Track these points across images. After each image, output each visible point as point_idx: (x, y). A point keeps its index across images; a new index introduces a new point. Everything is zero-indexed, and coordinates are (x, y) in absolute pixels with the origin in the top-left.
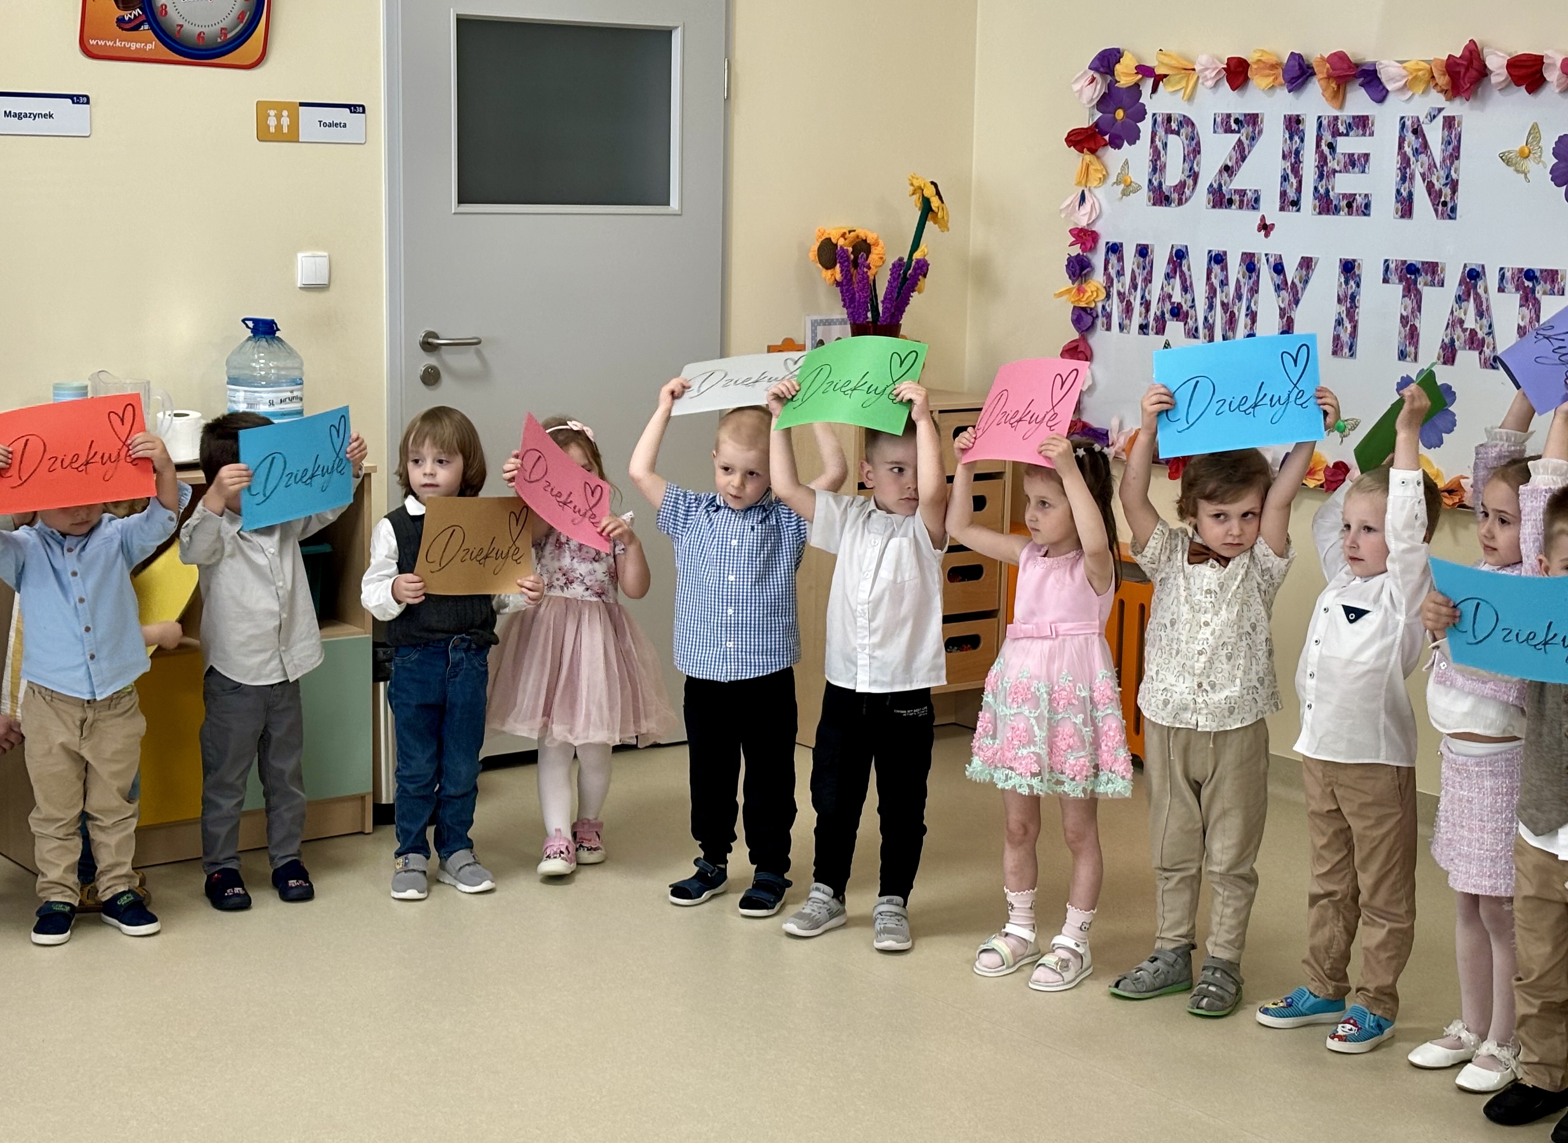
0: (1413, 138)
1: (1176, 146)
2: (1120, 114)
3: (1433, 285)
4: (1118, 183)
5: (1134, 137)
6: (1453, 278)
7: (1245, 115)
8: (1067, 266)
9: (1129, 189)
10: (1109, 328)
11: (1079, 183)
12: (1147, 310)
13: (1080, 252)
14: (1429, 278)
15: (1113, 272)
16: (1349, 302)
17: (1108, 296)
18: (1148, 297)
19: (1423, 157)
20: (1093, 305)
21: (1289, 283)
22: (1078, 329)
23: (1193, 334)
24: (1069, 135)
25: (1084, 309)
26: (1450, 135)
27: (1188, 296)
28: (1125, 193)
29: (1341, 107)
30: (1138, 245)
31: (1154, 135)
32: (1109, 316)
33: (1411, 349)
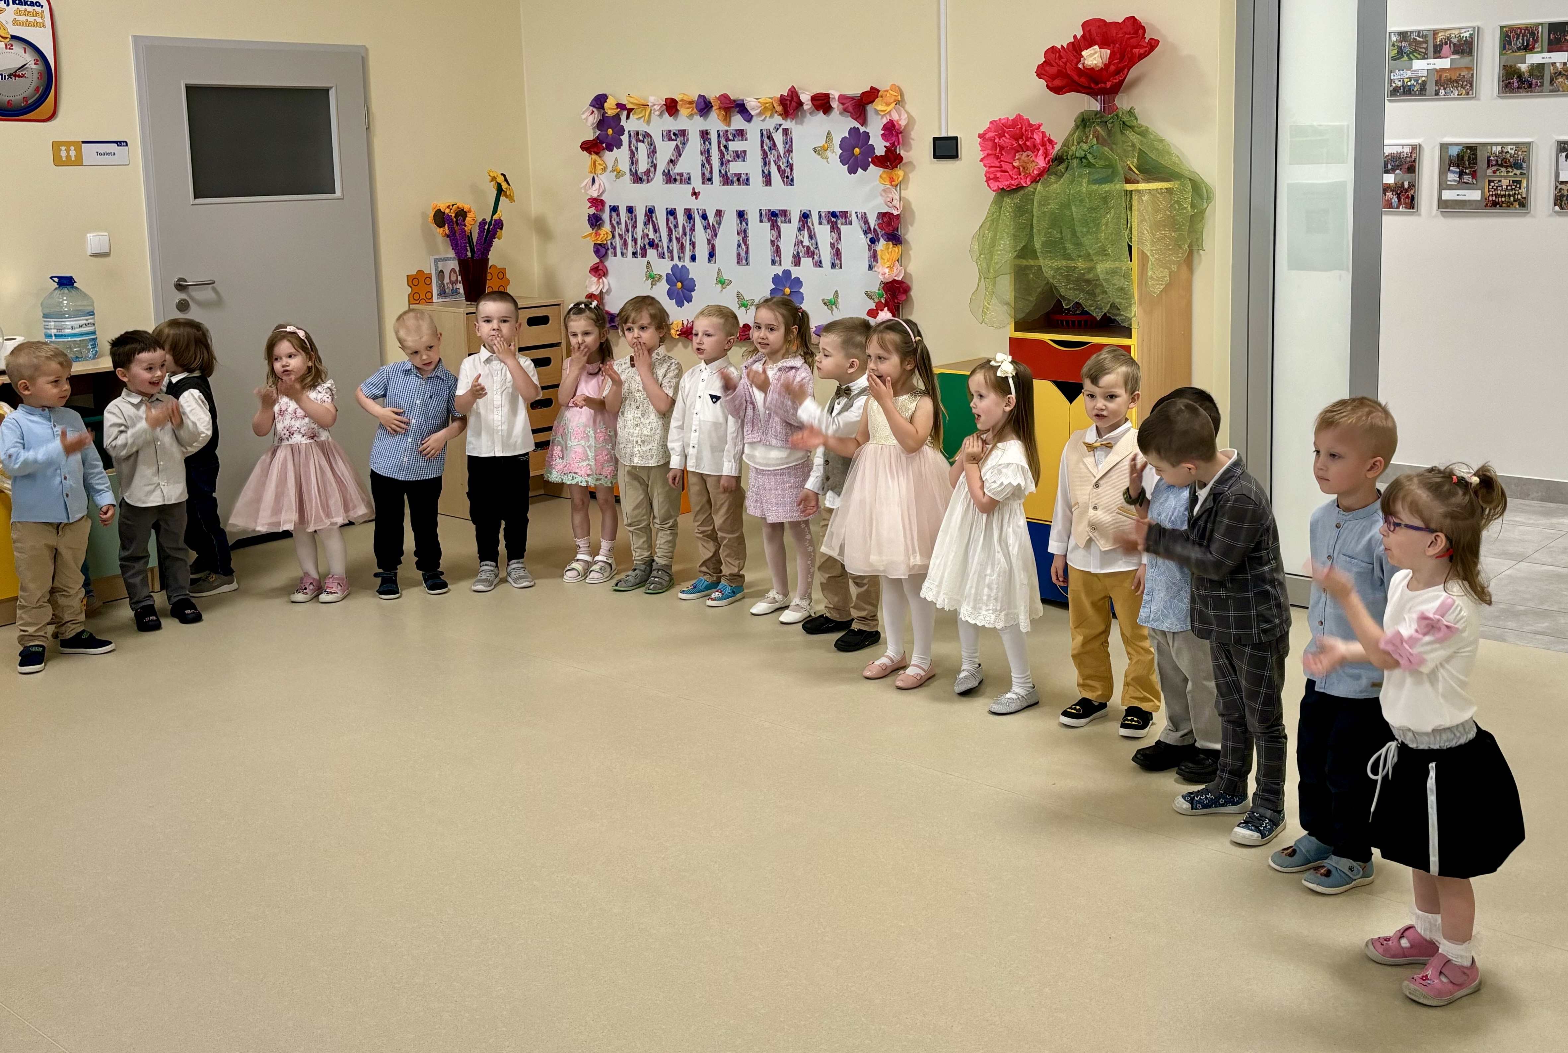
0: (768, 141)
1: (643, 149)
2: (610, 131)
3: (785, 222)
4: (613, 171)
5: (619, 145)
6: (795, 217)
7: (679, 131)
8: (588, 220)
9: (619, 174)
10: (615, 255)
11: (591, 172)
12: (636, 243)
13: (595, 211)
14: (783, 219)
15: (614, 223)
16: (743, 234)
17: (613, 237)
18: (635, 236)
19: (774, 152)
20: (605, 242)
21: (711, 225)
22: (598, 257)
23: (662, 256)
24: (582, 145)
25: (600, 245)
26: (786, 139)
27: (658, 234)
28: (617, 177)
29: (729, 125)
30: (627, 207)
31: (630, 143)
32: (615, 248)
33: (777, 259)
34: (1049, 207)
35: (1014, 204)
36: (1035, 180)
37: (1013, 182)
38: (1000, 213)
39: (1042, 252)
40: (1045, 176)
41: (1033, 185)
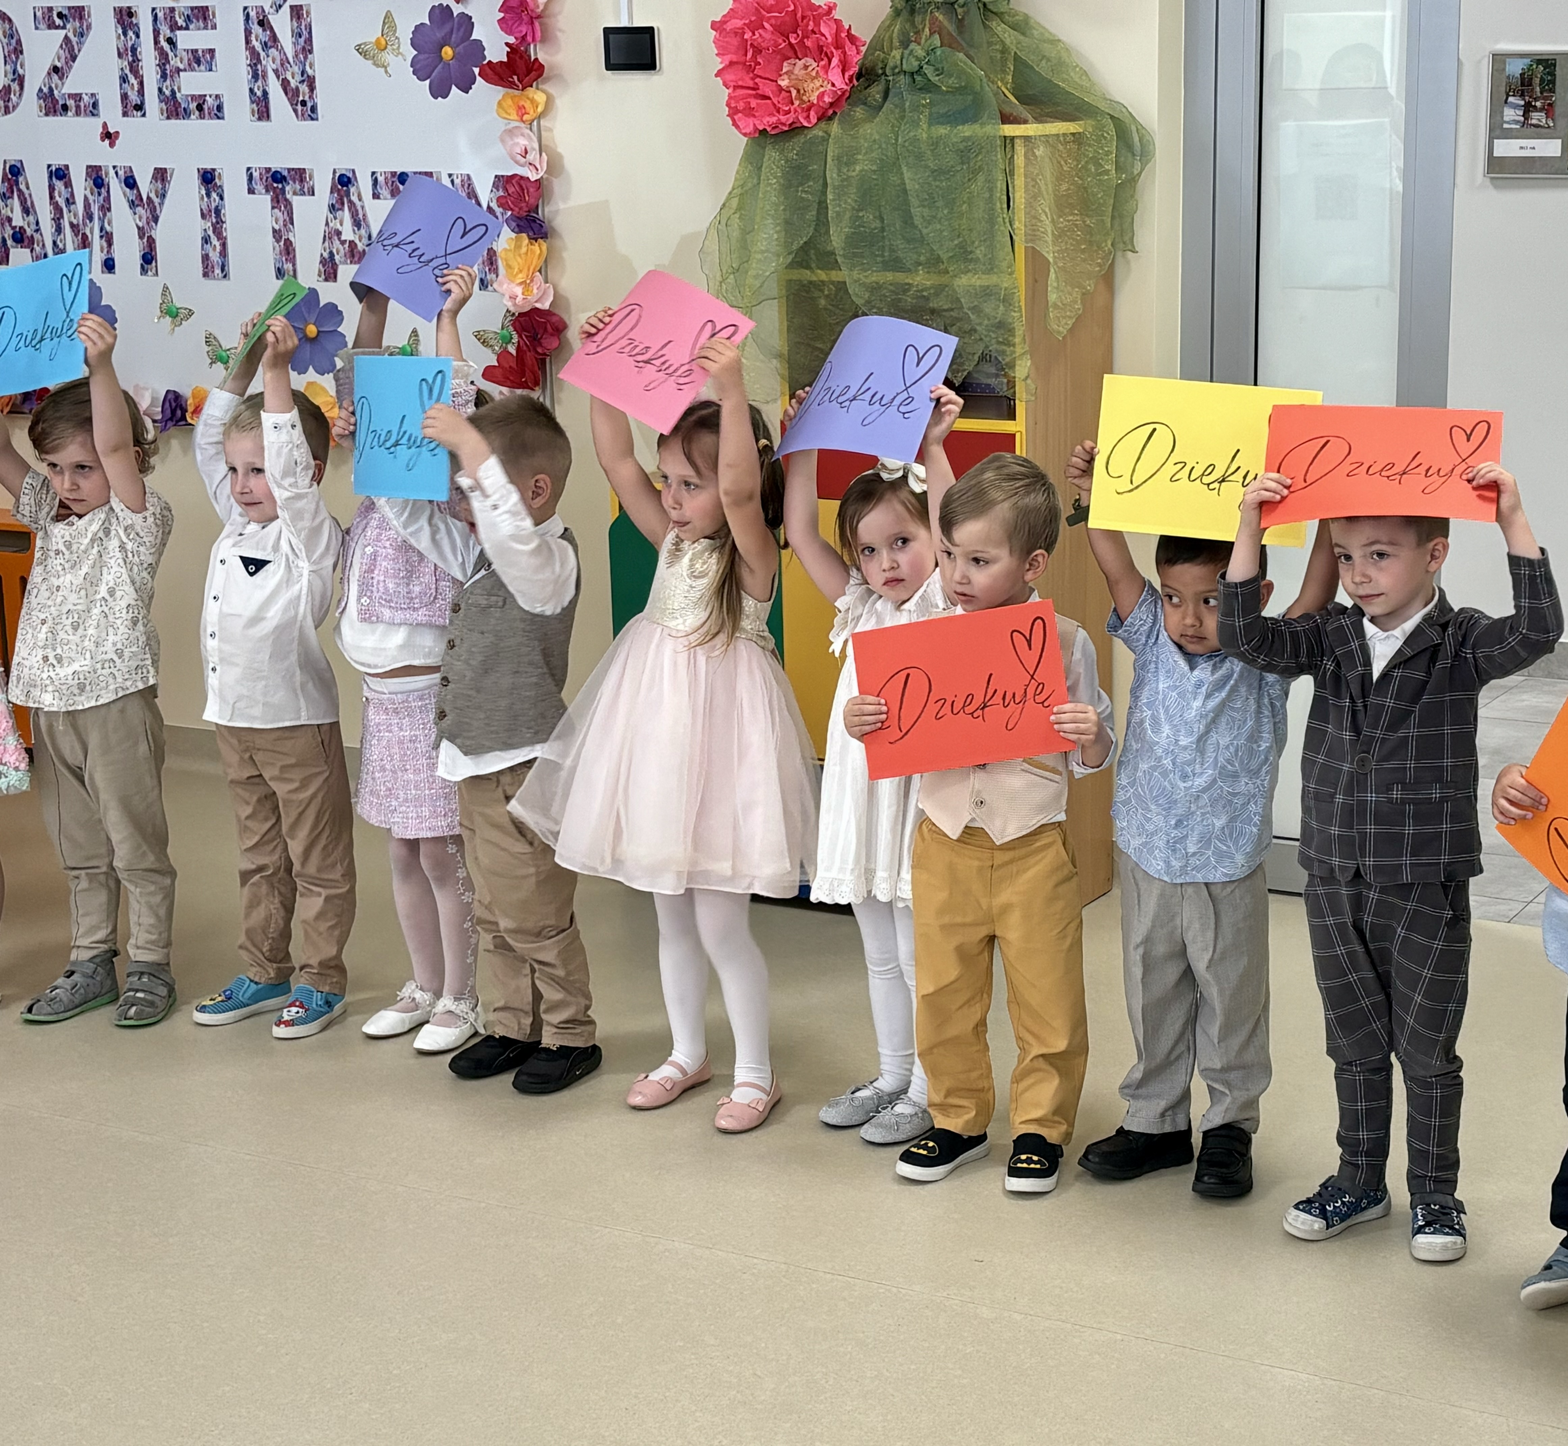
0: (260, 31)
3: (304, 194)
6: (323, 183)
7: (69, 9)
14: (298, 187)
16: (214, 216)
19: (273, 52)
21: (145, 198)
26: (299, 27)
27: (31, 218)
33: (288, 266)
34: (858, 168)
35: (787, 161)
36: (825, 116)
37: (783, 118)
38: (759, 179)
39: (844, 256)
40: (846, 107)
41: (823, 125)
